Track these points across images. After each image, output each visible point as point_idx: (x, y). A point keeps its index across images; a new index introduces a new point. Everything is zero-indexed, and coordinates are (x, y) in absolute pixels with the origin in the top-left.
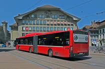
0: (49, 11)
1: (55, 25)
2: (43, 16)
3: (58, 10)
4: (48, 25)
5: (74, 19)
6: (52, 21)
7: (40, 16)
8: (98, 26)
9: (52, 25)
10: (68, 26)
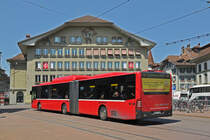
2: (79, 40)
3: (109, 27)
4: (89, 57)
5: (143, 44)
9: (97, 57)
10: (129, 60)
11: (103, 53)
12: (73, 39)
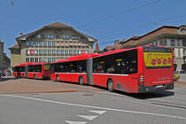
1: (67, 47)
2: (52, 37)
3: (71, 29)
4: (58, 47)
5: (90, 40)
9: (63, 47)
10: (82, 49)
11: (66, 45)
12: (49, 37)
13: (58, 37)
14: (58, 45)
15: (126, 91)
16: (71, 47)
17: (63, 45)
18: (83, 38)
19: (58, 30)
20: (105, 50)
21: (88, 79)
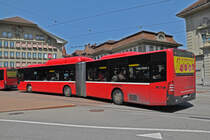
0: (19, 26)
1: (30, 49)
2: (10, 35)
3: (34, 27)
5: (59, 42)
6: (24, 43)
7: (5, 34)
8: (94, 51)
9: (24, 49)
10: (49, 52)
11: (29, 46)
13: (17, 36)
14: (18, 45)
15: (148, 103)
16: (35, 48)
17: (24, 46)
18: (50, 39)
19: (18, 27)
20: (74, 54)
21: (78, 88)
